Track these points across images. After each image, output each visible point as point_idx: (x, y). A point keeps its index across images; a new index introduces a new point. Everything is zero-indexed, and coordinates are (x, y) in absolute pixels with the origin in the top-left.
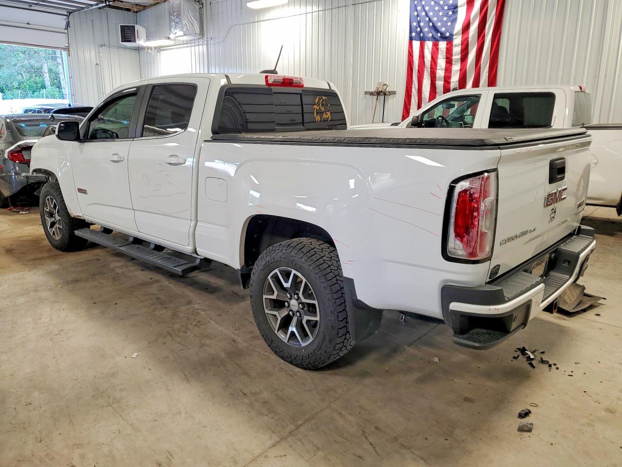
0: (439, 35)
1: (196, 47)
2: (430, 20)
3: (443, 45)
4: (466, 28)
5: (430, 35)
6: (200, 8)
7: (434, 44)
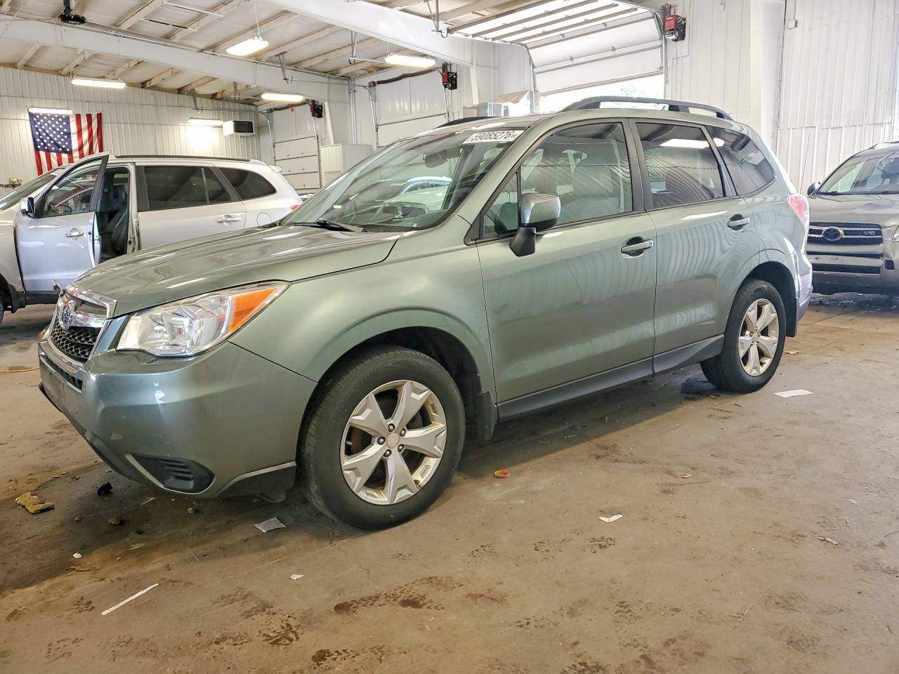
0: (61, 149)
2: (51, 139)
4: (81, 148)
5: (53, 149)
7: (57, 155)
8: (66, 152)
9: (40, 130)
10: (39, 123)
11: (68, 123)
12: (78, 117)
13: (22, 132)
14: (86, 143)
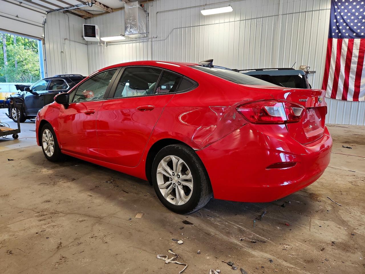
0: (355, 34)
1: (140, 43)
2: (347, 25)
3: (357, 41)
5: (347, 34)
6: (147, 16)
7: (350, 40)
9: (338, 17)
10: (339, 11)
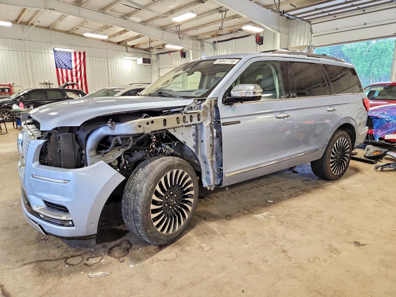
3: (69, 71)
4: (76, 67)
5: (64, 67)
7: (66, 70)
8: (70, 69)
9: (58, 58)
10: (58, 55)
11: (71, 56)
12: (75, 53)
13: (51, 59)
14: (78, 65)
